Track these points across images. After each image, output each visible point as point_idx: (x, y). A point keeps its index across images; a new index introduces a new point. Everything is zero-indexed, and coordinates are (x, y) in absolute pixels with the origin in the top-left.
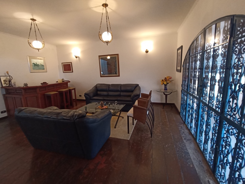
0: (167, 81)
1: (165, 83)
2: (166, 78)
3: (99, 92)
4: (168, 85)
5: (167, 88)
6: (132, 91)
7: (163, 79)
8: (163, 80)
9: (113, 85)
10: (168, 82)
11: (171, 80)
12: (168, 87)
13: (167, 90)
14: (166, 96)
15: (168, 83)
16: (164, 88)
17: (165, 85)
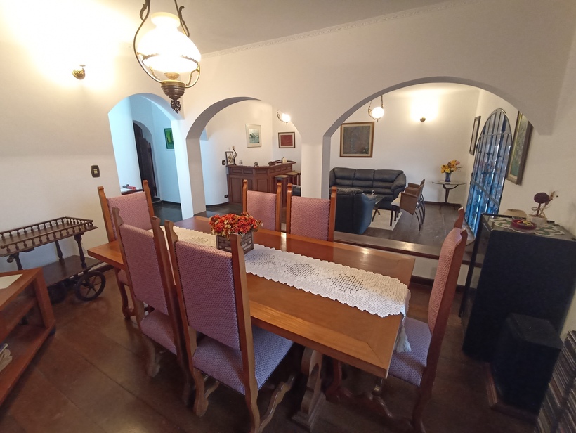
0: (450, 169)
1: (448, 171)
2: (450, 163)
3: (338, 181)
4: (452, 173)
5: (451, 179)
6: (393, 181)
7: (446, 164)
8: (444, 166)
9: (360, 170)
10: (452, 169)
11: (457, 166)
12: (452, 177)
13: (449, 181)
14: (447, 190)
15: (453, 171)
16: (445, 179)
17: (448, 174)
